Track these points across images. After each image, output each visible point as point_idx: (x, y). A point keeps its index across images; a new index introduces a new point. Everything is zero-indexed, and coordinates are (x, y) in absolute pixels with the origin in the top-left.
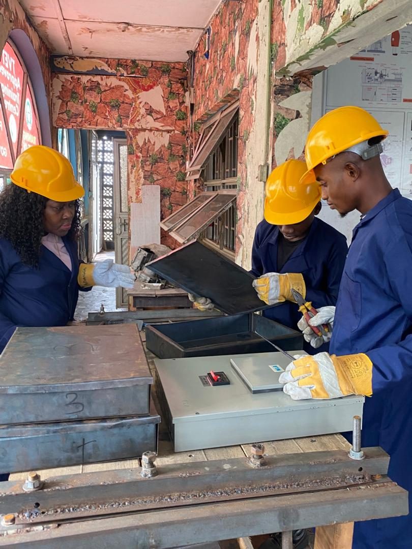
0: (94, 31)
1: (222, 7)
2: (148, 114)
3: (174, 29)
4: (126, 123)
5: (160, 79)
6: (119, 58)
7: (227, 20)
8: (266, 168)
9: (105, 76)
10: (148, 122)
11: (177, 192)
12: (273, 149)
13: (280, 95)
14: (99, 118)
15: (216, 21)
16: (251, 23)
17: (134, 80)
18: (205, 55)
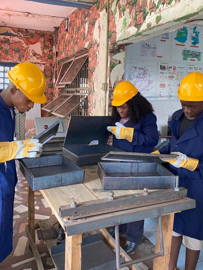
0: (11, 15)
1: (77, 10)
2: (34, 56)
3: (51, 17)
4: (23, 59)
5: (40, 39)
6: (19, 27)
7: (80, 16)
8: (106, 85)
9: (12, 36)
10: (34, 60)
11: (49, 93)
12: (110, 76)
13: (112, 54)
14: (9, 57)
15: (72, 16)
16: (96, 20)
17: (27, 39)
18: (66, 30)
